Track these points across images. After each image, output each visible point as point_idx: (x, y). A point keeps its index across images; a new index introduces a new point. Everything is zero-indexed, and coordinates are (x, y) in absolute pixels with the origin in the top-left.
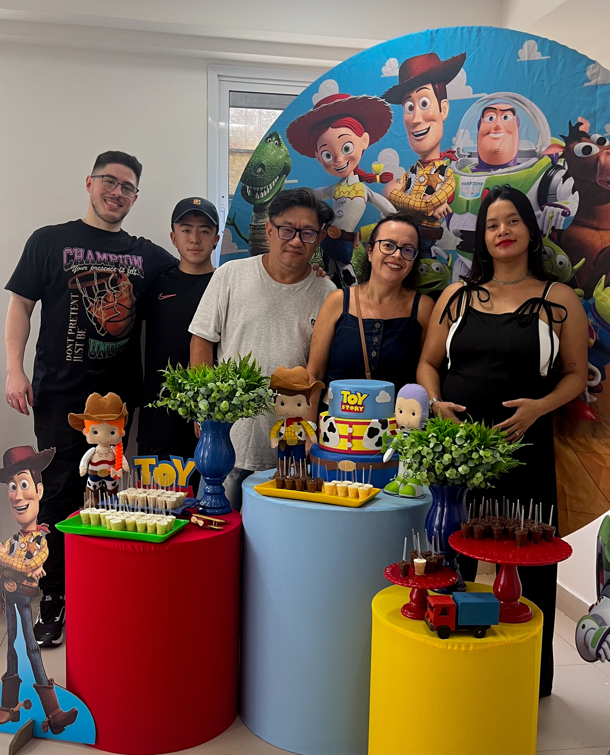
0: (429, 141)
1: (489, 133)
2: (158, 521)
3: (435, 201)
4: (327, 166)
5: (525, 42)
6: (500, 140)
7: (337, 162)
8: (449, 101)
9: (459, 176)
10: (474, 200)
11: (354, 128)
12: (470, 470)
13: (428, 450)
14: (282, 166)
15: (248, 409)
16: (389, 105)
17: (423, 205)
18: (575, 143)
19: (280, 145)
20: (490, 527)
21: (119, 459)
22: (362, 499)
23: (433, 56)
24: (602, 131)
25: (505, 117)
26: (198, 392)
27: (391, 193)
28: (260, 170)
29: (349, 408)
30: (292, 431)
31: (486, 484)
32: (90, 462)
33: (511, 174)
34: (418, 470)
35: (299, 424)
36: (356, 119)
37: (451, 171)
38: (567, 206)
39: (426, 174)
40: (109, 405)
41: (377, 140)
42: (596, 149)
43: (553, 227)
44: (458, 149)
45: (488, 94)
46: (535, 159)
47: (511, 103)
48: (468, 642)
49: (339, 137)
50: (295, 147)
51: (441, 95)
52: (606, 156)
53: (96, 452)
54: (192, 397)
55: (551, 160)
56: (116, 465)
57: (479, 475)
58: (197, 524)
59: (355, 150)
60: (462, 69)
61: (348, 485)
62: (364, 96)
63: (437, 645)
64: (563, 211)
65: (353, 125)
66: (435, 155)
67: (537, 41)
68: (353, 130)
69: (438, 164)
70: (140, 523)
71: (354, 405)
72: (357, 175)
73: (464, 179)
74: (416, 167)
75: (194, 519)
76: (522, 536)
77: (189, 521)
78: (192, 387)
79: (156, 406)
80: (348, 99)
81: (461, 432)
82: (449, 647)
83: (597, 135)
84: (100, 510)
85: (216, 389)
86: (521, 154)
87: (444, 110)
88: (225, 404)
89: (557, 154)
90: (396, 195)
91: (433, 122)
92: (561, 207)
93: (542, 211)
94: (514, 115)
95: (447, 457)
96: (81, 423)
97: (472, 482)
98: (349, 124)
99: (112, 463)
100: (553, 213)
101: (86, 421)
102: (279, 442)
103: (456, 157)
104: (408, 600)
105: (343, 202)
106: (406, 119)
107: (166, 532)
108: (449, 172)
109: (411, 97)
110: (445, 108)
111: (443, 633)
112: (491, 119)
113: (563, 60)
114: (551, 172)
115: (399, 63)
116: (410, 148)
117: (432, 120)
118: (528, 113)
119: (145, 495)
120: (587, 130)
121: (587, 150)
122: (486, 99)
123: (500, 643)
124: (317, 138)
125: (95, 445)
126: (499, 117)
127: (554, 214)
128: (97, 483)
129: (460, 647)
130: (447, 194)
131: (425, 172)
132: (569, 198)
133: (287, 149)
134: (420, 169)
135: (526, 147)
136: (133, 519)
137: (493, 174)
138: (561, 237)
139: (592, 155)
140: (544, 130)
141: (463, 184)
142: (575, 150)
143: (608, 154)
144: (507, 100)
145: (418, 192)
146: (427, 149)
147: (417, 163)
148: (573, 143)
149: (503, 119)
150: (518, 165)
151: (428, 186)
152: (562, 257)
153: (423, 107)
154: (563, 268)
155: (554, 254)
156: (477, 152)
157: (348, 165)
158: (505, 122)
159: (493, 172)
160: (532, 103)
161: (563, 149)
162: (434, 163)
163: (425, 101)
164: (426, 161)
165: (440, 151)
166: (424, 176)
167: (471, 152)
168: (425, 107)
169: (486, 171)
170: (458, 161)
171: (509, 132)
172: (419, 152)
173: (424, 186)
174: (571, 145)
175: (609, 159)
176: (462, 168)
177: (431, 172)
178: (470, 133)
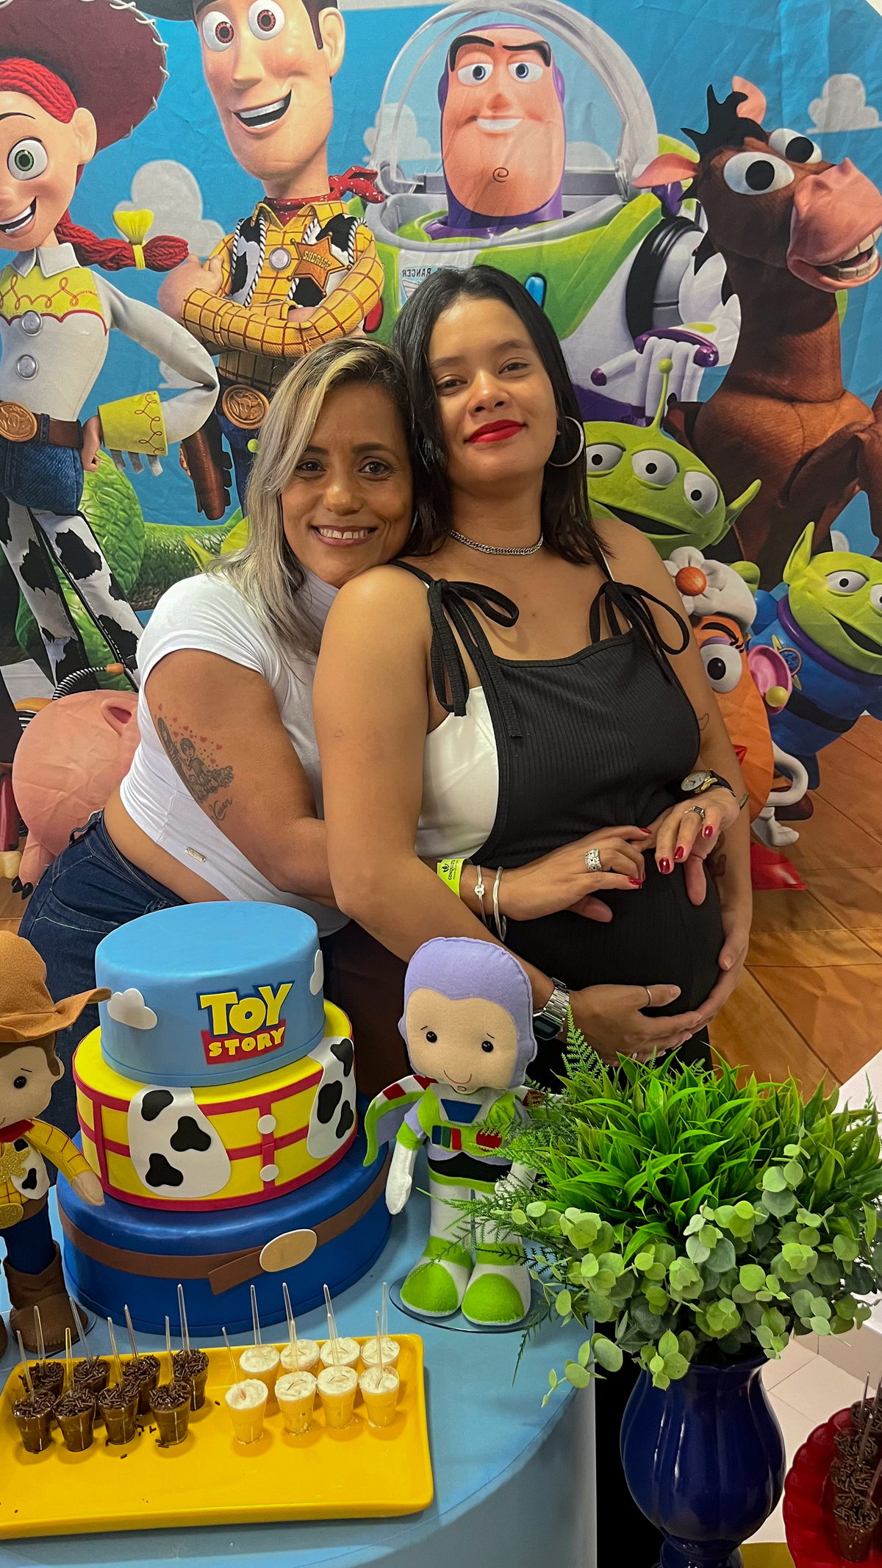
1: (474, 118)
3: (326, 324)
6: (510, 141)
8: (343, 13)
9: (393, 249)
11: (41, 93)
16: (150, 21)
17: (291, 336)
24: (801, 120)
25: (521, 70)
27: (187, 301)
33: (546, 243)
35: (19, 1145)
36: (45, 65)
37: (369, 234)
38: (710, 337)
39: (292, 243)
41: (122, 131)
42: (784, 173)
43: (673, 394)
44: (384, 165)
46: (613, 201)
47: (532, 24)
52: (813, 192)
55: (659, 203)
59: (52, 164)
64: (698, 352)
65: (36, 82)
66: (314, 184)
68: (39, 102)
69: (326, 212)
72: (68, 246)
83: (788, 130)
86: (575, 184)
87: (331, 41)
89: (677, 185)
90: (203, 308)
91: (300, 80)
92: (692, 340)
93: (642, 353)
94: (547, 63)
98: (22, 79)
100: (670, 357)
103: (381, 193)
105: (33, 327)
106: (210, 68)
108: (360, 234)
110: (331, 35)
112: (478, 72)
114: (662, 240)
116: (233, 160)
117: (295, 71)
118: (585, 58)
120: (758, 115)
121: (760, 174)
122: (460, 11)
126: (501, 68)
127: (674, 360)
130: (361, 305)
131: (288, 237)
132: (714, 313)
134: (272, 227)
135: (586, 162)
137: (495, 242)
138: (696, 424)
139: (776, 188)
140: (637, 111)
141: (408, 273)
142: (726, 173)
143: (820, 186)
144: (524, 16)
145: (272, 297)
146: (287, 163)
147: (261, 207)
148: (721, 152)
149: (514, 74)
150: (565, 216)
151: (300, 279)
152: (698, 477)
153: (262, 29)
154: (704, 508)
155: (678, 471)
156: (443, 175)
157: (33, 212)
158: (521, 83)
159: (493, 239)
160: (601, 33)
161: (694, 170)
162: (313, 208)
163: (268, 11)
164: (289, 203)
165: (329, 173)
166: (285, 250)
167: (425, 177)
168: (268, 30)
169: (472, 235)
170: (388, 205)
171: (535, 116)
172: (263, 175)
173: (287, 278)
174: (717, 158)
175: (823, 199)
176: (400, 226)
177: (306, 237)
178: (418, 119)
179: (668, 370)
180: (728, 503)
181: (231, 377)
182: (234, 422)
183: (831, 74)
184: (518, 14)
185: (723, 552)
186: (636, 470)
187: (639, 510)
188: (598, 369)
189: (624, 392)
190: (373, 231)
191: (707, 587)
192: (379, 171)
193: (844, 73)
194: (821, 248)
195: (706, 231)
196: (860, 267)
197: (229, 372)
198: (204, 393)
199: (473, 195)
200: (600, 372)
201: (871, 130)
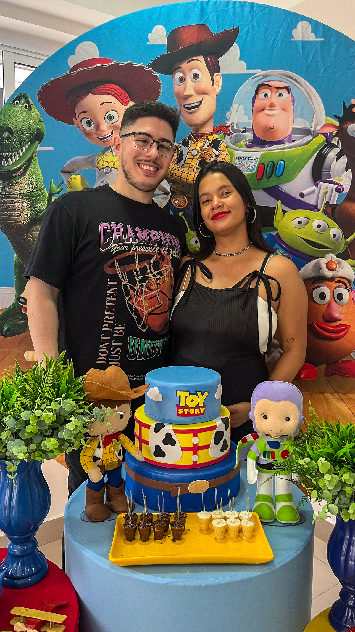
0: (201, 115)
1: (263, 110)
4: (88, 134)
5: (299, 22)
6: (275, 117)
7: (100, 131)
9: (233, 151)
11: (118, 96)
14: (34, 132)
16: (157, 74)
18: (349, 123)
19: (30, 108)
23: (203, 28)
25: (280, 95)
28: (6, 134)
29: (188, 412)
30: (112, 451)
35: (118, 440)
36: (119, 86)
37: (225, 145)
38: (341, 183)
39: (199, 147)
43: (328, 201)
45: (263, 71)
46: (309, 138)
47: (284, 80)
49: (101, 105)
50: (49, 112)
51: (214, 68)
55: (325, 139)
59: (120, 119)
60: (235, 43)
62: (129, 62)
65: (117, 92)
66: (208, 129)
67: (310, 23)
68: (117, 99)
71: (194, 408)
73: (238, 154)
74: (188, 140)
80: (110, 64)
87: (217, 84)
89: (331, 133)
91: (206, 96)
93: (317, 187)
94: (289, 93)
98: (112, 91)
100: (327, 189)
103: (231, 132)
105: (108, 172)
106: (176, 90)
109: (181, 67)
110: (217, 82)
112: (266, 95)
113: (336, 44)
114: (326, 150)
115: (167, 31)
117: (204, 93)
118: (302, 92)
122: (261, 76)
124: (75, 104)
126: (274, 94)
131: (198, 145)
132: (343, 175)
133: (38, 113)
134: (193, 142)
135: (301, 124)
137: (268, 149)
138: (336, 212)
140: (319, 109)
141: (238, 158)
142: (348, 130)
144: (282, 78)
145: (191, 165)
146: (199, 122)
147: (190, 136)
148: (347, 123)
149: (278, 96)
150: (293, 142)
151: (201, 159)
152: (335, 230)
153: (194, 79)
154: (337, 240)
155: (328, 228)
156: (252, 127)
157: (112, 135)
158: (280, 99)
159: (268, 148)
161: (337, 129)
162: (207, 137)
163: (197, 73)
164: (199, 135)
165: (213, 125)
166: (197, 150)
167: (246, 128)
168: (196, 79)
169: (261, 147)
170: (233, 136)
171: (284, 110)
172: (191, 125)
173: (197, 159)
174: (345, 125)
176: (236, 143)
177: (204, 146)
178: (245, 109)
179: (326, 193)
180: (345, 239)
181: (175, 191)
182: (175, 206)
184: (280, 77)
185: (344, 256)
186: (314, 226)
187: (314, 240)
188: (302, 192)
189: (311, 200)
190: (227, 144)
191: (337, 268)
192: (230, 126)
195: (340, 148)
197: (174, 189)
198: (165, 196)
199: (262, 134)
200: (302, 193)
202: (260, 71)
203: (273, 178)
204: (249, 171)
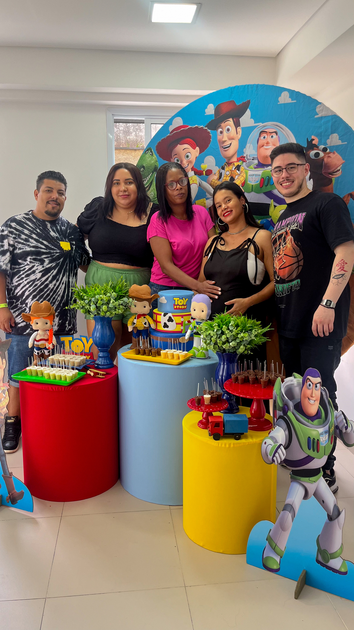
0: (231, 151)
1: (263, 146)
2: (68, 373)
5: (282, 92)
6: (269, 150)
7: (183, 164)
8: (241, 128)
9: (247, 171)
10: (256, 184)
11: (191, 144)
12: (237, 344)
13: (213, 333)
14: (153, 167)
15: (119, 310)
16: (209, 131)
18: (310, 151)
19: (152, 155)
20: (248, 377)
21: (51, 338)
22: (181, 359)
23: (232, 102)
24: (325, 144)
25: (272, 137)
26: (90, 301)
27: (211, 181)
28: (142, 169)
29: (179, 307)
30: (141, 322)
31: (248, 352)
32: (35, 340)
34: (209, 344)
35: (144, 318)
36: (192, 139)
37: (243, 168)
39: (230, 170)
40: (44, 308)
42: (322, 154)
44: (247, 155)
45: (263, 123)
47: (275, 128)
48: (230, 442)
49: (183, 150)
51: (237, 125)
52: (327, 158)
53: (38, 334)
54: (88, 303)
56: (49, 341)
57: (242, 347)
58: (90, 375)
59: (192, 157)
60: (248, 109)
61: (174, 352)
62: (196, 126)
63: (213, 444)
65: (191, 142)
66: (234, 159)
67: (289, 92)
69: (236, 164)
70: (57, 375)
71: (181, 306)
72: (193, 172)
73: (250, 173)
74: (224, 166)
75: (89, 372)
76: (265, 382)
77: (86, 373)
78: (88, 297)
79: (70, 308)
80: (188, 128)
81: (232, 323)
82: (220, 445)
83: (322, 146)
84: (38, 367)
85: (100, 299)
88: (105, 307)
90: (214, 182)
91: (233, 140)
94: (277, 135)
95: (224, 337)
96: (29, 318)
97: (239, 351)
98: (188, 142)
99: (47, 340)
101: (31, 317)
102: (133, 328)
103: (246, 160)
104: (201, 418)
106: (218, 139)
107: (72, 380)
108: (242, 168)
109: (221, 126)
110: (239, 132)
111: (217, 437)
112: (264, 137)
113: (303, 102)
116: (221, 155)
117: (232, 139)
118: (284, 134)
119: (63, 358)
120: (317, 143)
121: (317, 155)
122: (261, 126)
123: (248, 442)
124: (171, 151)
125: (38, 330)
126: (269, 136)
128: (39, 352)
129: (225, 445)
130: (241, 182)
131: (229, 169)
133: (156, 157)
134: (227, 167)
136: (54, 372)
139: (320, 157)
142: (310, 155)
143: (329, 157)
144: (273, 126)
145: (226, 180)
146: (230, 156)
147: (225, 163)
148: (309, 151)
149: (271, 138)
151: (231, 177)
153: (227, 131)
156: (257, 157)
157: (188, 166)
159: (266, 169)
160: (287, 128)
162: (234, 164)
163: (228, 128)
164: (230, 163)
165: (237, 157)
167: (254, 157)
168: (229, 132)
169: (261, 168)
170: (247, 163)
171: (274, 145)
172: (226, 158)
173: (229, 177)
175: (329, 159)
176: (249, 166)
177: (232, 169)
178: (253, 146)
183: (331, 134)
193: (334, 134)
194: (329, 169)
196: (337, 173)
199: (261, 160)
201: (340, 145)
202: (261, 123)
203: (269, 186)
204: (256, 183)
